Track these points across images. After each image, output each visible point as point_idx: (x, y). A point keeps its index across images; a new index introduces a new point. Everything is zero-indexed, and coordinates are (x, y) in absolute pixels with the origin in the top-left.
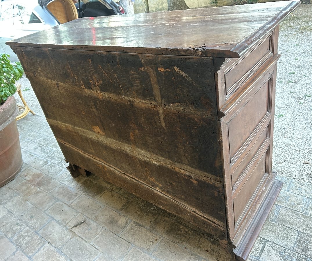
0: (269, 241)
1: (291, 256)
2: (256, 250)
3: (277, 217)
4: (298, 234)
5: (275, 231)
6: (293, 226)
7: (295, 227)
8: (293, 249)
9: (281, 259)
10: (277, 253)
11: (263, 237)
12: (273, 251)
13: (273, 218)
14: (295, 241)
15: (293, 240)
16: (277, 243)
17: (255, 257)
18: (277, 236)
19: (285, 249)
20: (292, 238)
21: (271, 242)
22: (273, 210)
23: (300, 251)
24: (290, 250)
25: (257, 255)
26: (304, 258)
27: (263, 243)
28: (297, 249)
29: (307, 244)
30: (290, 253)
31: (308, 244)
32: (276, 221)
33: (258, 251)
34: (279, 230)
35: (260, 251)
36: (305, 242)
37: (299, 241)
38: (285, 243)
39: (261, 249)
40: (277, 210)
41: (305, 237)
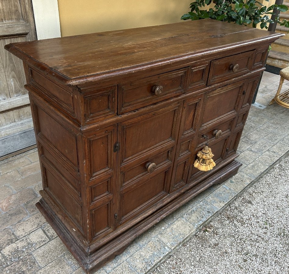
0: (48, 242)
1: (28, 249)
2: (48, 230)
3: (65, 261)
4: (40, 267)
5: (53, 251)
6: (49, 267)
7: (47, 268)
8: (32, 254)
9: (31, 241)
10: (37, 242)
11: (55, 240)
12: (40, 240)
13: (66, 257)
14: (36, 260)
15: (38, 259)
16: (44, 246)
17: (44, 226)
18: (49, 249)
19: (36, 248)
20: (40, 259)
21: (47, 242)
22: (74, 262)
23: (27, 257)
24: (32, 252)
25: (45, 229)
26: (20, 257)
27: (50, 237)
28: (30, 257)
29: (28, 266)
30: (30, 250)
31: (27, 268)
32: (62, 257)
33: (47, 231)
34: (53, 254)
35: (46, 231)
36: (31, 266)
37: (34, 263)
38: (40, 251)
39: (47, 233)
40: (72, 264)
41: (34, 269)
